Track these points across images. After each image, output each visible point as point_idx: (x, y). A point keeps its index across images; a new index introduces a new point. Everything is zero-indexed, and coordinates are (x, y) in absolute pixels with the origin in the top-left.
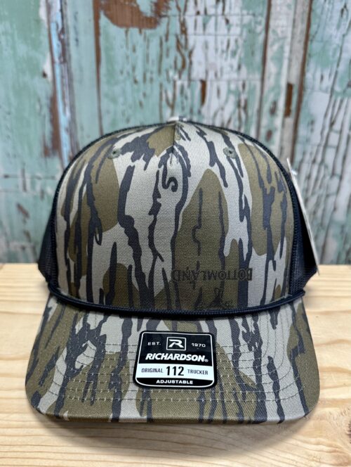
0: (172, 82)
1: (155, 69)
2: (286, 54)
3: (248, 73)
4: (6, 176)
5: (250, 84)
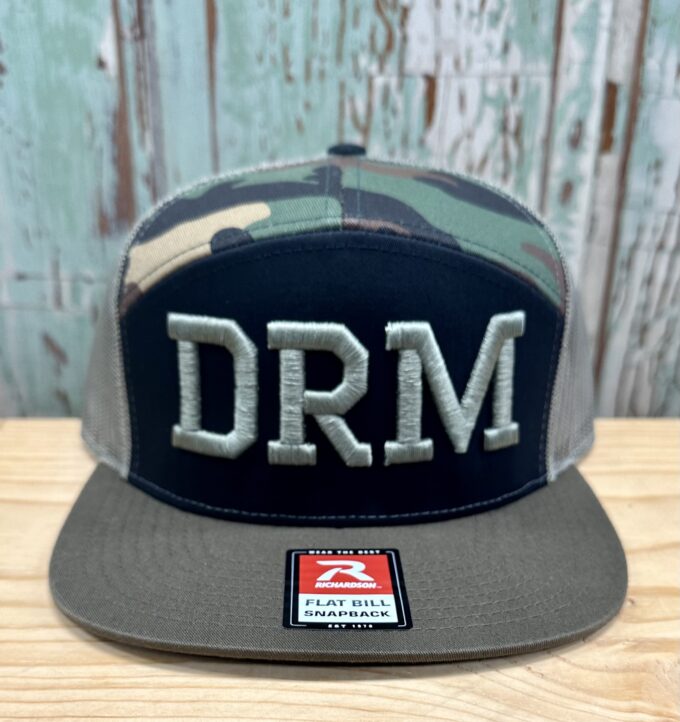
1: (329, 51)
2: (605, 21)
3: (525, 60)
4: (21, 277)
5: (528, 84)
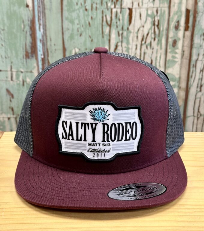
0: (110, 10)
5: (161, 10)
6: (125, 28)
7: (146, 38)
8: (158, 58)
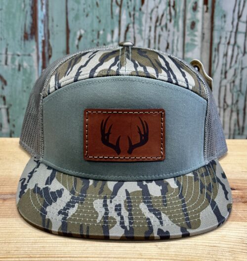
6: (137, 8)
7: (161, 20)
8: (175, 41)
